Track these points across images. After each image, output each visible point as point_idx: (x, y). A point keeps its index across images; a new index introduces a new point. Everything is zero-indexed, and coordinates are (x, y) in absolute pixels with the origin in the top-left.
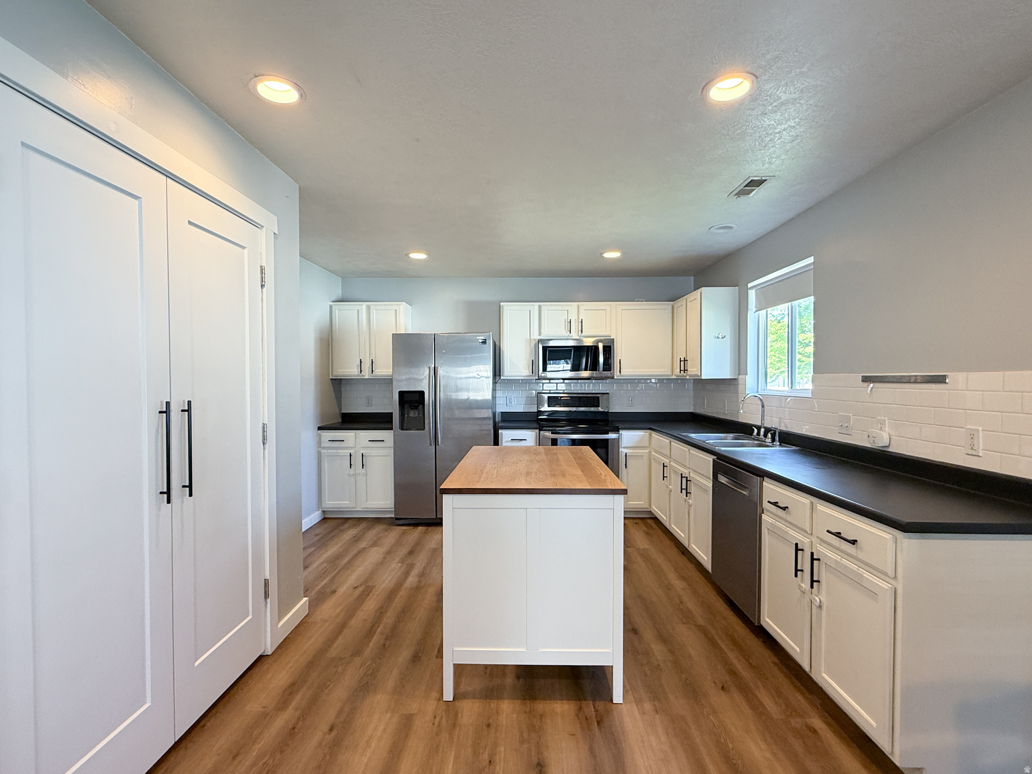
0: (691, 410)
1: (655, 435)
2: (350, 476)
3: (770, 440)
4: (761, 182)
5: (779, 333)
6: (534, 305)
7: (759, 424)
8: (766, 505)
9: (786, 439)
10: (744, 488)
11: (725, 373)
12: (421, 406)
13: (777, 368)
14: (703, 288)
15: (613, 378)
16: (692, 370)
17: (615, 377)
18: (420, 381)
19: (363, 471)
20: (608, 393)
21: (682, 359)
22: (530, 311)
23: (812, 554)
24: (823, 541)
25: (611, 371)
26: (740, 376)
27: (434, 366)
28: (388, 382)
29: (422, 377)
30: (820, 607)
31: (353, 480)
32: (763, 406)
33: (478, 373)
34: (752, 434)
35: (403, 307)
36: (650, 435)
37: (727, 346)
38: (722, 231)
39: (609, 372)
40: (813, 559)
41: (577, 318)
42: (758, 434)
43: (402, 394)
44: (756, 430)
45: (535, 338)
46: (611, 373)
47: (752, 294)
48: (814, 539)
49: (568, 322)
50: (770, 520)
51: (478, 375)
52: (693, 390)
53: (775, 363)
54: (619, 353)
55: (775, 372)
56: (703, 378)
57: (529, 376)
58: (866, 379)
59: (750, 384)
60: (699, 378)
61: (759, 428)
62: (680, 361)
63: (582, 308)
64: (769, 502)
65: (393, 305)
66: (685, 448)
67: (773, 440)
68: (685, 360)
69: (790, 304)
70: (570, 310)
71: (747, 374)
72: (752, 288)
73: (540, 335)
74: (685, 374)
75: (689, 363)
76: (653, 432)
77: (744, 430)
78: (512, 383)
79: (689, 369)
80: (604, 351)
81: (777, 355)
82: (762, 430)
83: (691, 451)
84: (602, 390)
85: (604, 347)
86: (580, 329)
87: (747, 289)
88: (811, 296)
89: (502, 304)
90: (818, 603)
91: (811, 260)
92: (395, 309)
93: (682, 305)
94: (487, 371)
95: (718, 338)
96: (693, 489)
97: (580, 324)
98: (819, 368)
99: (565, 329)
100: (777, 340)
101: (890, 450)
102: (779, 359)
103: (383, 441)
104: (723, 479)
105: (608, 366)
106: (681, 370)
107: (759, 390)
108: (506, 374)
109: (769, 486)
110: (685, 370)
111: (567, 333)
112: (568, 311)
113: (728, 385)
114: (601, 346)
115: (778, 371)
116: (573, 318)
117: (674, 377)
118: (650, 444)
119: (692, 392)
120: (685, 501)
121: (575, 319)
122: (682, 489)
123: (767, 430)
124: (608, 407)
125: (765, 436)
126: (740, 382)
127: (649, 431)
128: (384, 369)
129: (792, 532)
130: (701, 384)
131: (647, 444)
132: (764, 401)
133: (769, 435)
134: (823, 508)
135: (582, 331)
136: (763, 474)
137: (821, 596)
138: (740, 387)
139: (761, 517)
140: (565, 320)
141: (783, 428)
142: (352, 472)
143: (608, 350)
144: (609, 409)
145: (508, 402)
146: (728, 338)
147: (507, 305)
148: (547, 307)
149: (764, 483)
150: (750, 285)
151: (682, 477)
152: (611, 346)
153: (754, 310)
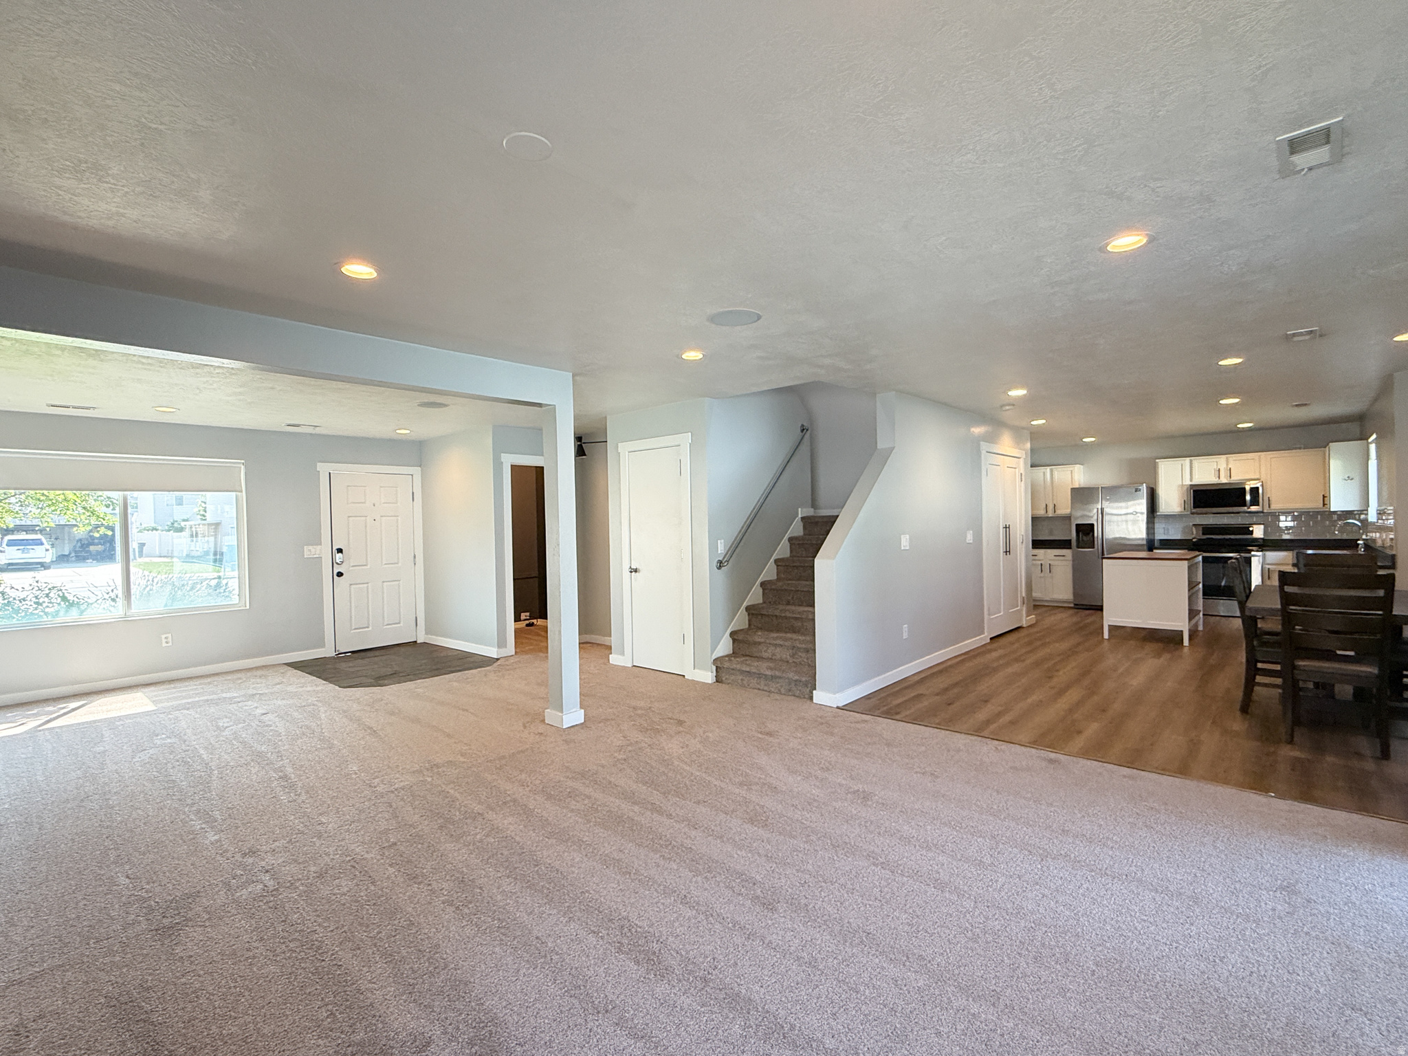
2: (1041, 577)
6: (1186, 460)
11: (1353, 507)
12: (1091, 534)
14: (1333, 443)
15: (1262, 512)
17: (1265, 511)
18: (1091, 516)
19: (1050, 574)
22: (1182, 464)
25: (1259, 506)
27: (1101, 506)
28: (1067, 518)
29: (1092, 515)
31: (1043, 580)
35: (1077, 468)
37: (1355, 486)
39: (1257, 507)
41: (1225, 467)
43: (1078, 526)
45: (1186, 484)
46: (1260, 508)
47: (1372, 447)
49: (1217, 470)
54: (1269, 492)
56: (1332, 510)
57: (1181, 512)
59: (1371, 514)
60: (1330, 510)
63: (1230, 459)
65: (1069, 468)
70: (1219, 462)
71: (1369, 506)
72: (1371, 443)
73: (1191, 482)
75: (1327, 500)
78: (1169, 517)
80: (1251, 491)
85: (1251, 488)
86: (1228, 475)
89: (1157, 461)
92: (1071, 470)
95: (1346, 480)
97: (1229, 471)
99: (1215, 476)
103: (1065, 556)
105: (1255, 502)
106: (1323, 504)
108: (1161, 510)
112: (1217, 462)
114: (1248, 487)
116: (1222, 467)
128: (1064, 510)
135: (1231, 477)
140: (1214, 469)
142: (1042, 575)
143: (1256, 490)
145: (1166, 531)
146: (1356, 480)
147: (1162, 461)
148: (1198, 460)
150: (1369, 441)
152: (1258, 487)
153: (1373, 459)
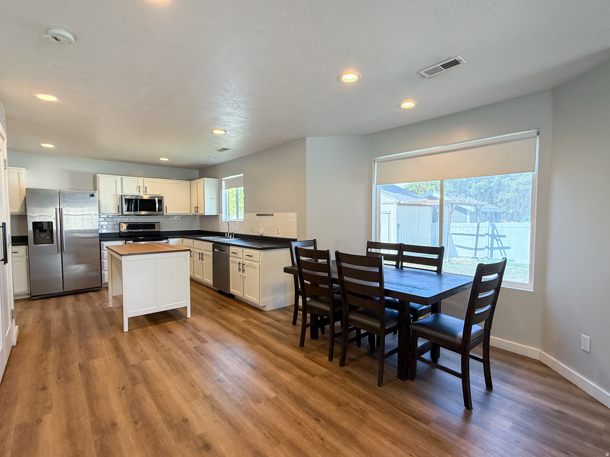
0: (199, 229)
1: (185, 240)
3: (231, 237)
4: (226, 149)
5: (233, 193)
6: (118, 177)
7: (227, 232)
8: (231, 254)
9: (237, 236)
10: (224, 251)
11: (214, 213)
12: (49, 231)
13: (233, 211)
14: (205, 178)
15: (163, 215)
16: (201, 212)
17: (164, 215)
18: (49, 216)
20: (159, 222)
21: (196, 207)
22: (116, 180)
23: (243, 263)
24: (246, 259)
25: (162, 211)
26: (220, 214)
27: (59, 208)
29: (50, 214)
30: (245, 277)
32: (228, 225)
33: (89, 212)
34: (225, 236)
35: (23, 171)
36: (182, 240)
37: (214, 202)
38: (213, 158)
39: (161, 212)
40: (243, 265)
41: (143, 185)
42: (227, 235)
43: (35, 223)
44: (226, 234)
45: (119, 194)
46: (162, 213)
47: (223, 182)
48: (243, 260)
49: (138, 187)
50: (232, 259)
51: (90, 213)
52: (200, 220)
53: (232, 208)
54: (166, 203)
55: (232, 213)
56: (205, 215)
57: (116, 213)
58: (257, 215)
59: (224, 217)
60: (204, 215)
61: (227, 233)
62: (195, 208)
63: (146, 181)
64: (232, 253)
66: (200, 242)
67: (232, 237)
68: (197, 207)
69: (236, 188)
70: (140, 181)
71: (222, 213)
72: (223, 180)
73: (122, 193)
74: (197, 213)
75: (199, 209)
76: (183, 238)
77: (222, 235)
79: (199, 211)
80: (158, 202)
81: (233, 204)
82: (228, 234)
83: (203, 243)
84: (156, 221)
85: (158, 200)
86: (145, 191)
87: (222, 180)
88: (242, 187)
89: (97, 175)
90: (244, 276)
91: (242, 175)
92: (18, 172)
93: (195, 184)
94: (95, 210)
95: (211, 199)
96: (204, 257)
97: (145, 188)
98: (246, 211)
99: (137, 190)
100: (232, 197)
101: (263, 235)
102: (233, 206)
103: (17, 252)
104: (216, 250)
105: (160, 209)
106: (195, 212)
107: (227, 219)
108: (101, 212)
109: (231, 248)
110: (197, 211)
111: (137, 192)
112: (138, 181)
113: (215, 218)
114: (156, 199)
115: (233, 212)
116: (141, 184)
117: (191, 215)
118: (182, 244)
119: (199, 221)
120: (201, 263)
121: (142, 186)
122: (200, 258)
123: (230, 234)
124: (160, 229)
125: (229, 236)
126: (220, 216)
127: (182, 238)
129: (237, 260)
130: (204, 218)
131: (181, 244)
132: (229, 223)
133: (231, 235)
134: (246, 250)
135: (146, 192)
136: (229, 245)
137: (246, 274)
138: (220, 218)
139: (229, 258)
140: (137, 186)
141: (235, 233)
143: (160, 202)
144: (160, 230)
145: (101, 228)
146: (215, 199)
147: (101, 176)
148: (125, 178)
149: (230, 248)
150: (223, 179)
151: (200, 254)
152: (161, 200)
153: (224, 189)
